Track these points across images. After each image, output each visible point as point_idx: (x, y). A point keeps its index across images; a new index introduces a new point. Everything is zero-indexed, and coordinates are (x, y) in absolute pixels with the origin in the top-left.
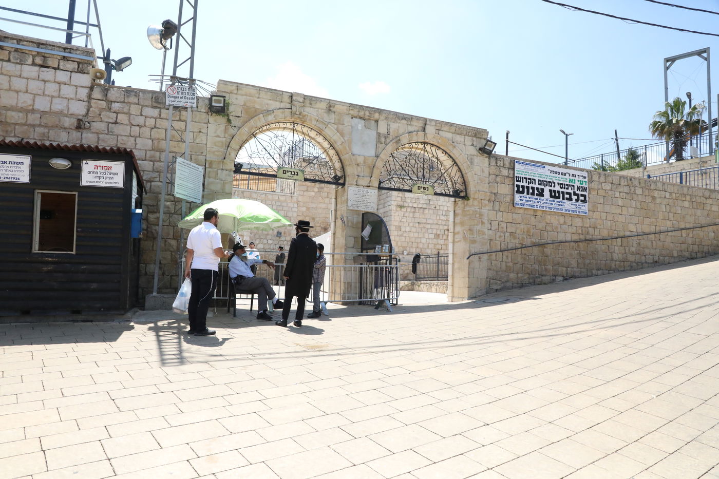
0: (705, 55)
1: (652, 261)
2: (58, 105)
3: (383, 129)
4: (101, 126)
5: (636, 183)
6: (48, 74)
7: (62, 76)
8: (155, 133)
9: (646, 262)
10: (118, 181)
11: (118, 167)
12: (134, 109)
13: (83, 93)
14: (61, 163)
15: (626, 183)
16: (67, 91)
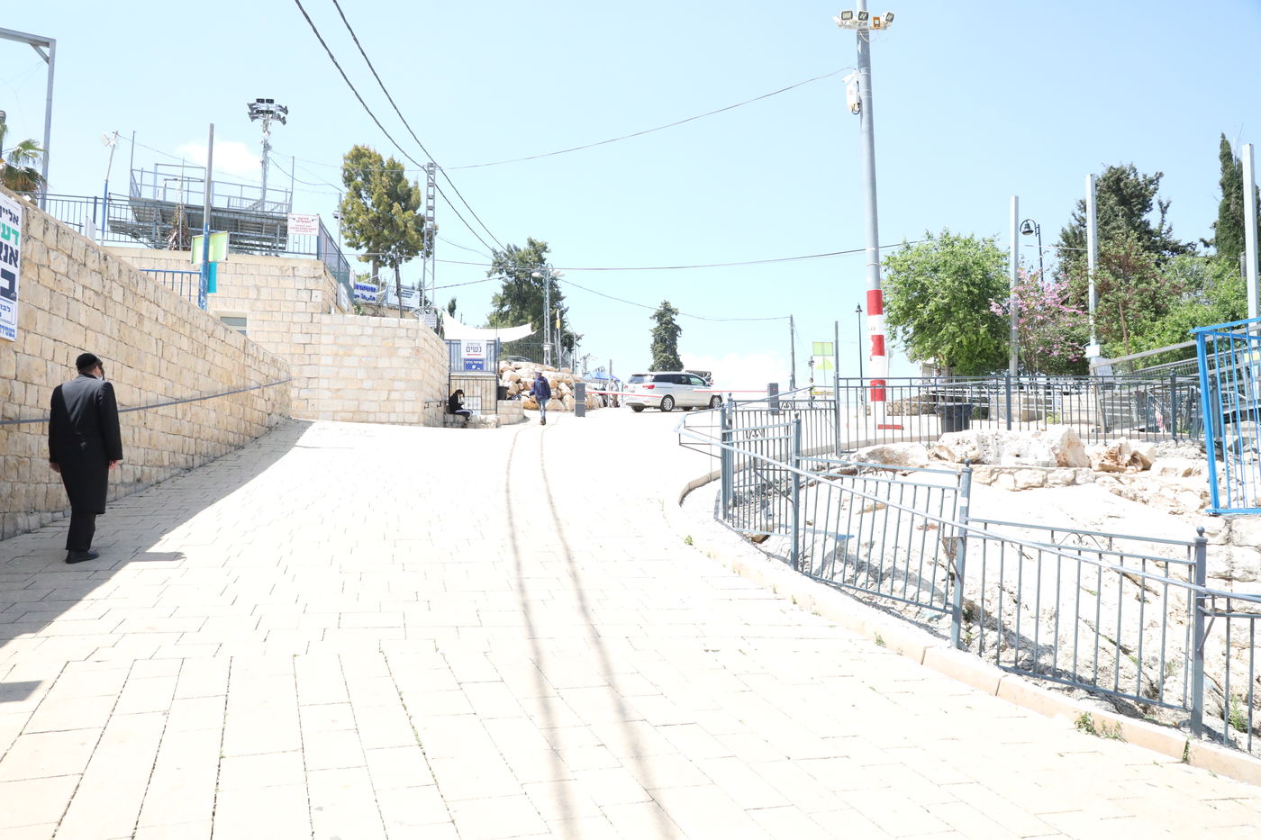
0: (46, 50)
1: (132, 480)
5: (114, 270)
9: (122, 483)
15: (96, 266)
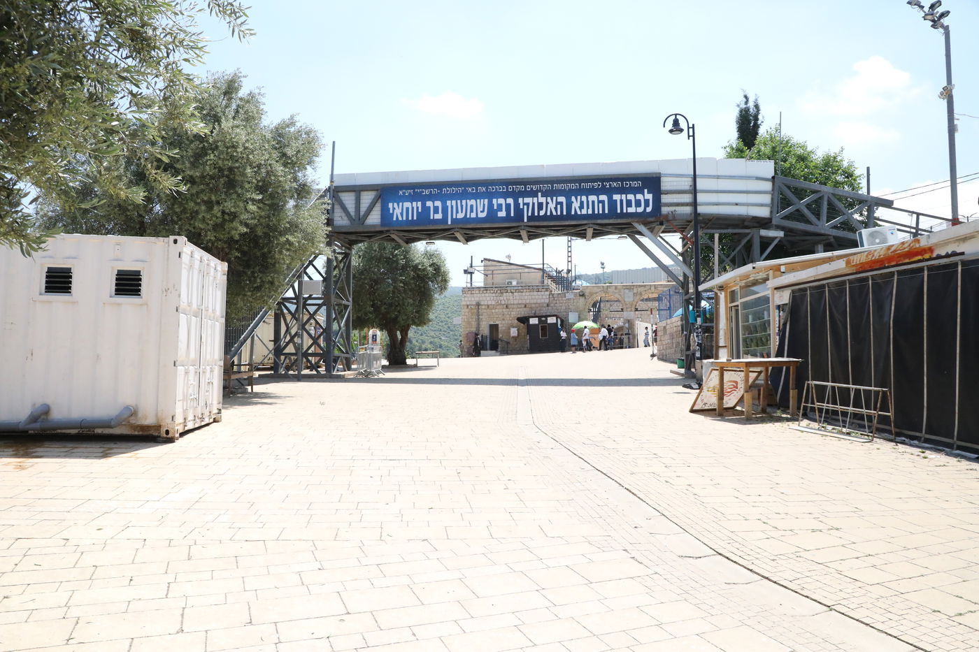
2: (543, 301)
3: (635, 291)
4: (552, 305)
6: (539, 293)
7: (542, 293)
8: (566, 304)
10: (555, 321)
11: (555, 318)
12: (560, 299)
13: (548, 297)
14: (544, 319)
16: (544, 297)
